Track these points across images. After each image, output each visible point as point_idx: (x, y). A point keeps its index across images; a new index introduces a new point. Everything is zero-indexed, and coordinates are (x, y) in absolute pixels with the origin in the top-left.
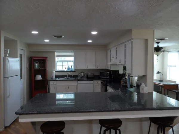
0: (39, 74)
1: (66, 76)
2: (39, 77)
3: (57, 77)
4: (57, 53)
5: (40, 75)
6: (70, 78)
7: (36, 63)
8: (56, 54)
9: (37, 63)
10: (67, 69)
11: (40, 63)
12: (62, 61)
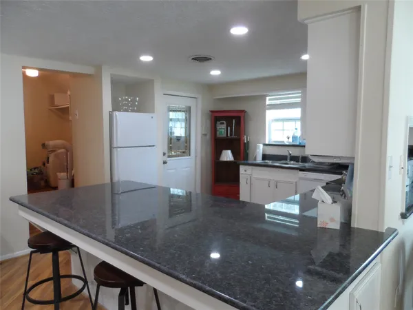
0: (228, 149)
1: (286, 156)
2: (227, 156)
3: (265, 157)
4: (270, 100)
5: (229, 152)
6: (292, 162)
7: (221, 123)
8: (268, 102)
9: (223, 123)
10: (291, 140)
11: (229, 124)
12: (284, 120)
